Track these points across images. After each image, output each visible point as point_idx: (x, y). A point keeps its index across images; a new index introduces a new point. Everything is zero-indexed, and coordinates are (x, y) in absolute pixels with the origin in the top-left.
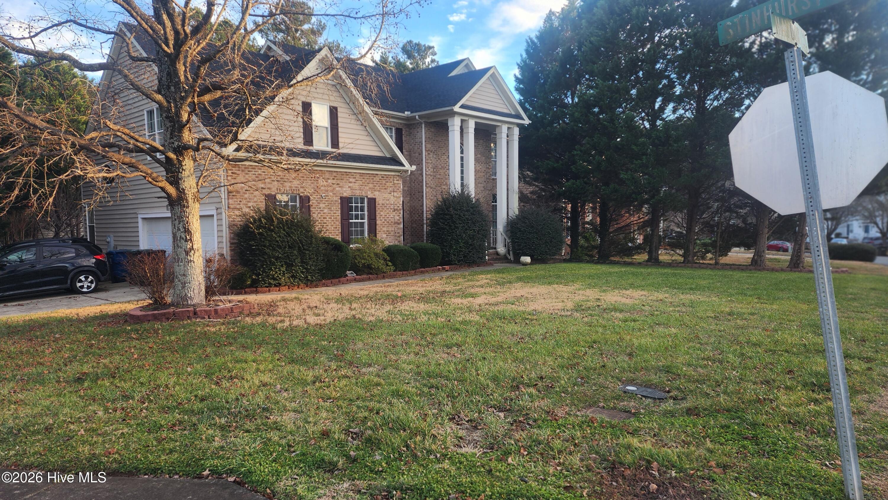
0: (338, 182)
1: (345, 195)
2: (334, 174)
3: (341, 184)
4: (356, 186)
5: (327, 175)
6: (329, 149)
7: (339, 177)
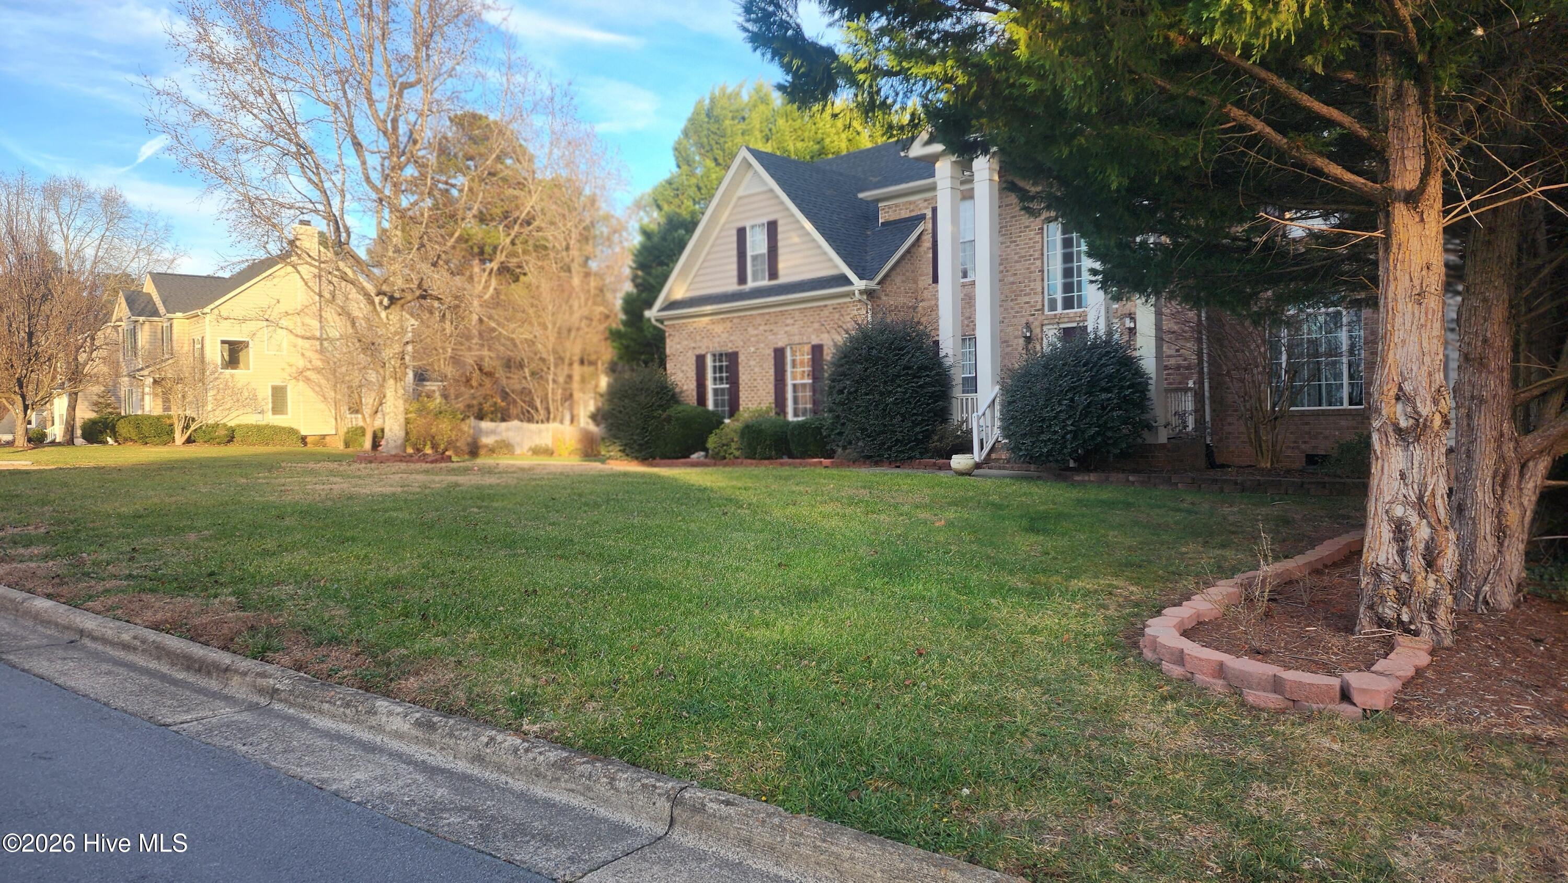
0: (772, 327)
1: (780, 344)
2: (767, 317)
3: (775, 330)
4: (794, 329)
5: (759, 320)
6: (765, 283)
7: (772, 320)
